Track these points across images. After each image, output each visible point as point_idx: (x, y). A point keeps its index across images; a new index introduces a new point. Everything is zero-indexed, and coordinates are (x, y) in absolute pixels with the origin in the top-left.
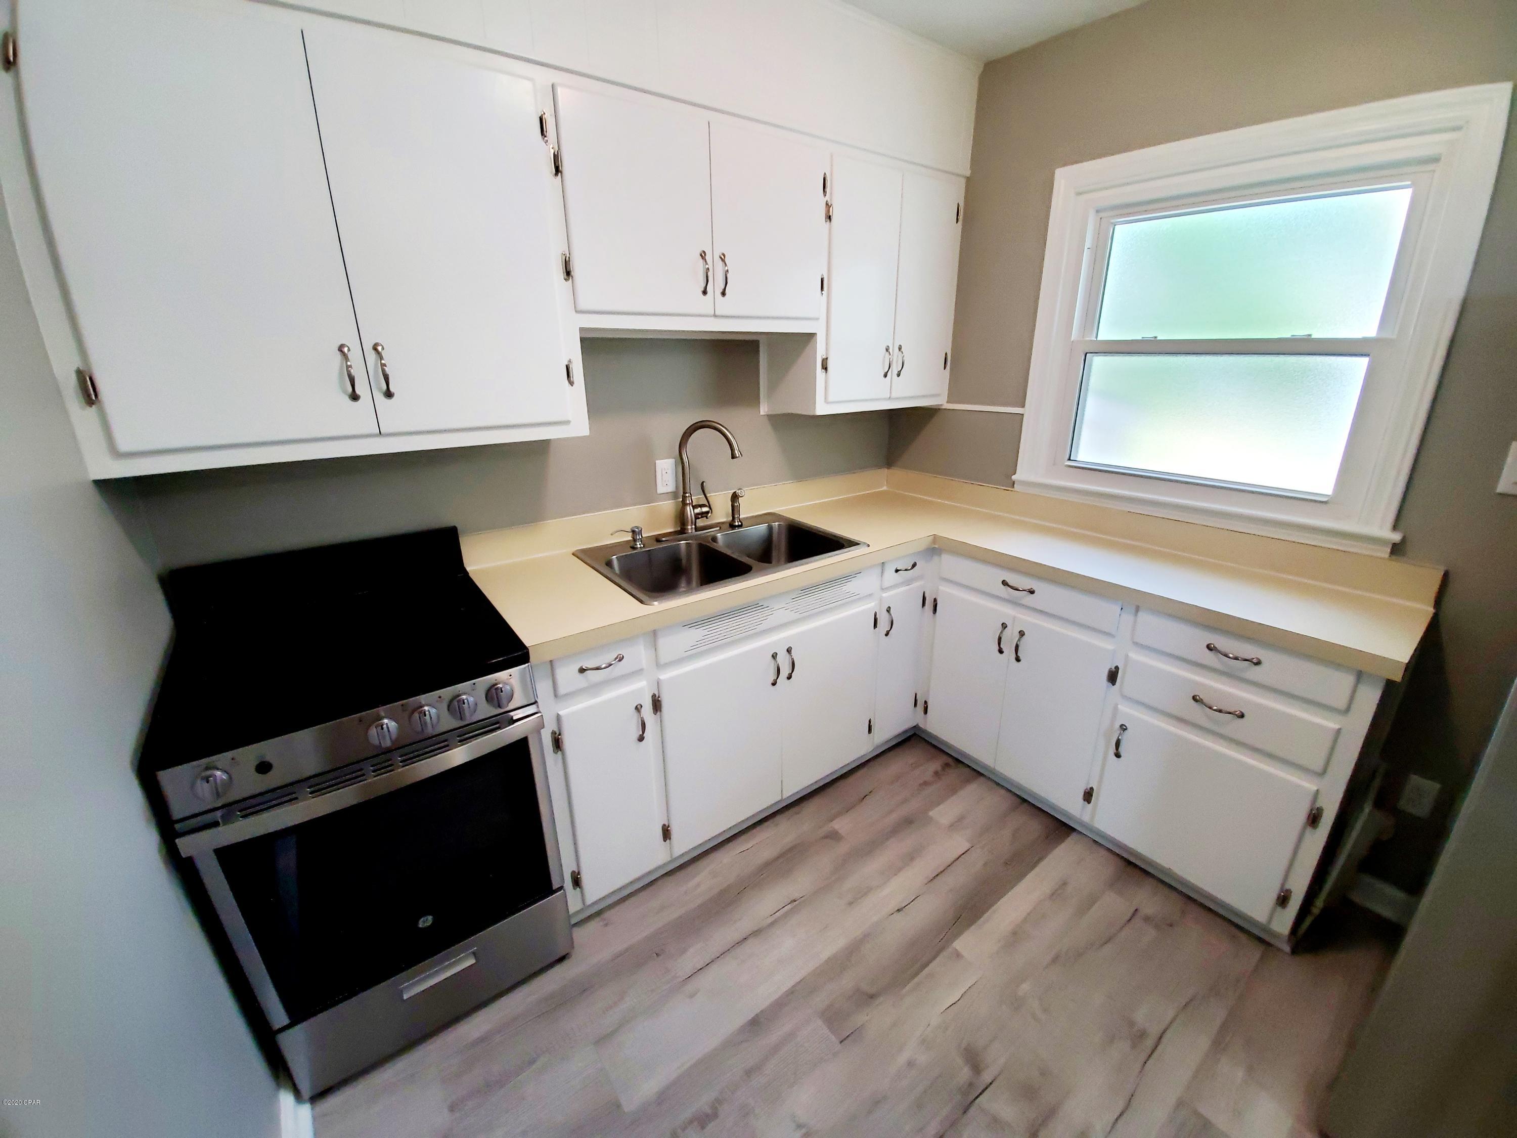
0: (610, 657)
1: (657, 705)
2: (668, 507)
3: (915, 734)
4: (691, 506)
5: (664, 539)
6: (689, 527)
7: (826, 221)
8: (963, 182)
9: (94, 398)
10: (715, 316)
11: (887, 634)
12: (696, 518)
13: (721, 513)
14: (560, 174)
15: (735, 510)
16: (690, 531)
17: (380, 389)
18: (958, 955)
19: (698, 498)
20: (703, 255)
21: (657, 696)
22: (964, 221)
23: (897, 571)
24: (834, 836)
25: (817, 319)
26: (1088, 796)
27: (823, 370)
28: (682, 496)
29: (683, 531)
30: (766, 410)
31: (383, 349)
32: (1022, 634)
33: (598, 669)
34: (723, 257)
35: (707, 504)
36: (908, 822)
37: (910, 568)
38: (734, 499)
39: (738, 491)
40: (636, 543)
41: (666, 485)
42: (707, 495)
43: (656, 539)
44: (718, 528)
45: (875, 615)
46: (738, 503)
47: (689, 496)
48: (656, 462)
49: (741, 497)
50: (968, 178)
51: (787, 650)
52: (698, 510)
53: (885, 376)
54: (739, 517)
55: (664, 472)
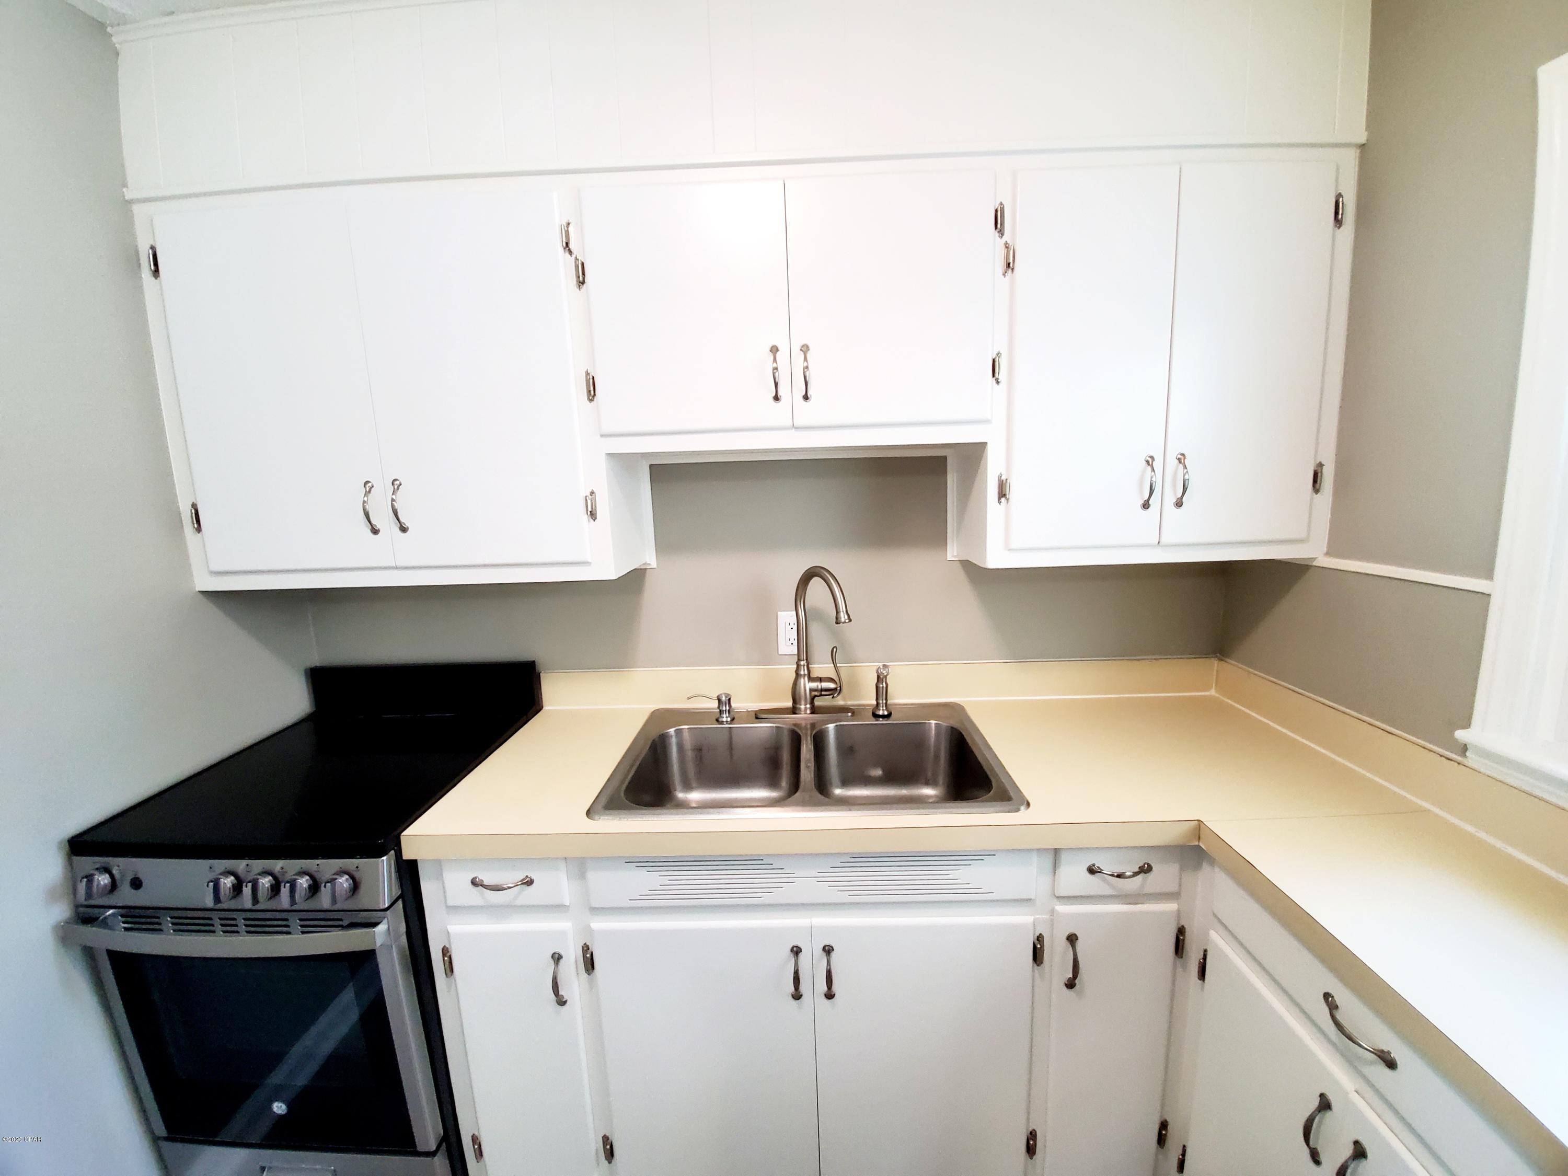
0: (516, 876)
1: (589, 961)
4: (806, 678)
5: (765, 716)
6: (802, 707)
7: (1004, 274)
8: (1350, 159)
10: (796, 427)
11: (1070, 985)
12: (815, 695)
14: (583, 285)
15: (880, 693)
16: (803, 712)
17: (397, 524)
19: (823, 668)
20: (774, 352)
21: (591, 950)
22: (1356, 221)
23: (1095, 872)
25: (987, 422)
27: (1002, 500)
29: (795, 708)
30: (956, 554)
32: (1359, 1150)
33: (497, 887)
34: (805, 346)
35: (836, 678)
37: (1132, 873)
38: (878, 677)
39: (881, 667)
40: (722, 715)
41: (792, 644)
42: (838, 665)
43: (756, 714)
44: (850, 714)
45: (1038, 940)
46: (884, 683)
47: (806, 664)
48: (777, 613)
49: (886, 677)
50: (1362, 146)
51: (824, 949)
52: (814, 685)
53: (1146, 505)
54: (886, 703)
55: (789, 628)
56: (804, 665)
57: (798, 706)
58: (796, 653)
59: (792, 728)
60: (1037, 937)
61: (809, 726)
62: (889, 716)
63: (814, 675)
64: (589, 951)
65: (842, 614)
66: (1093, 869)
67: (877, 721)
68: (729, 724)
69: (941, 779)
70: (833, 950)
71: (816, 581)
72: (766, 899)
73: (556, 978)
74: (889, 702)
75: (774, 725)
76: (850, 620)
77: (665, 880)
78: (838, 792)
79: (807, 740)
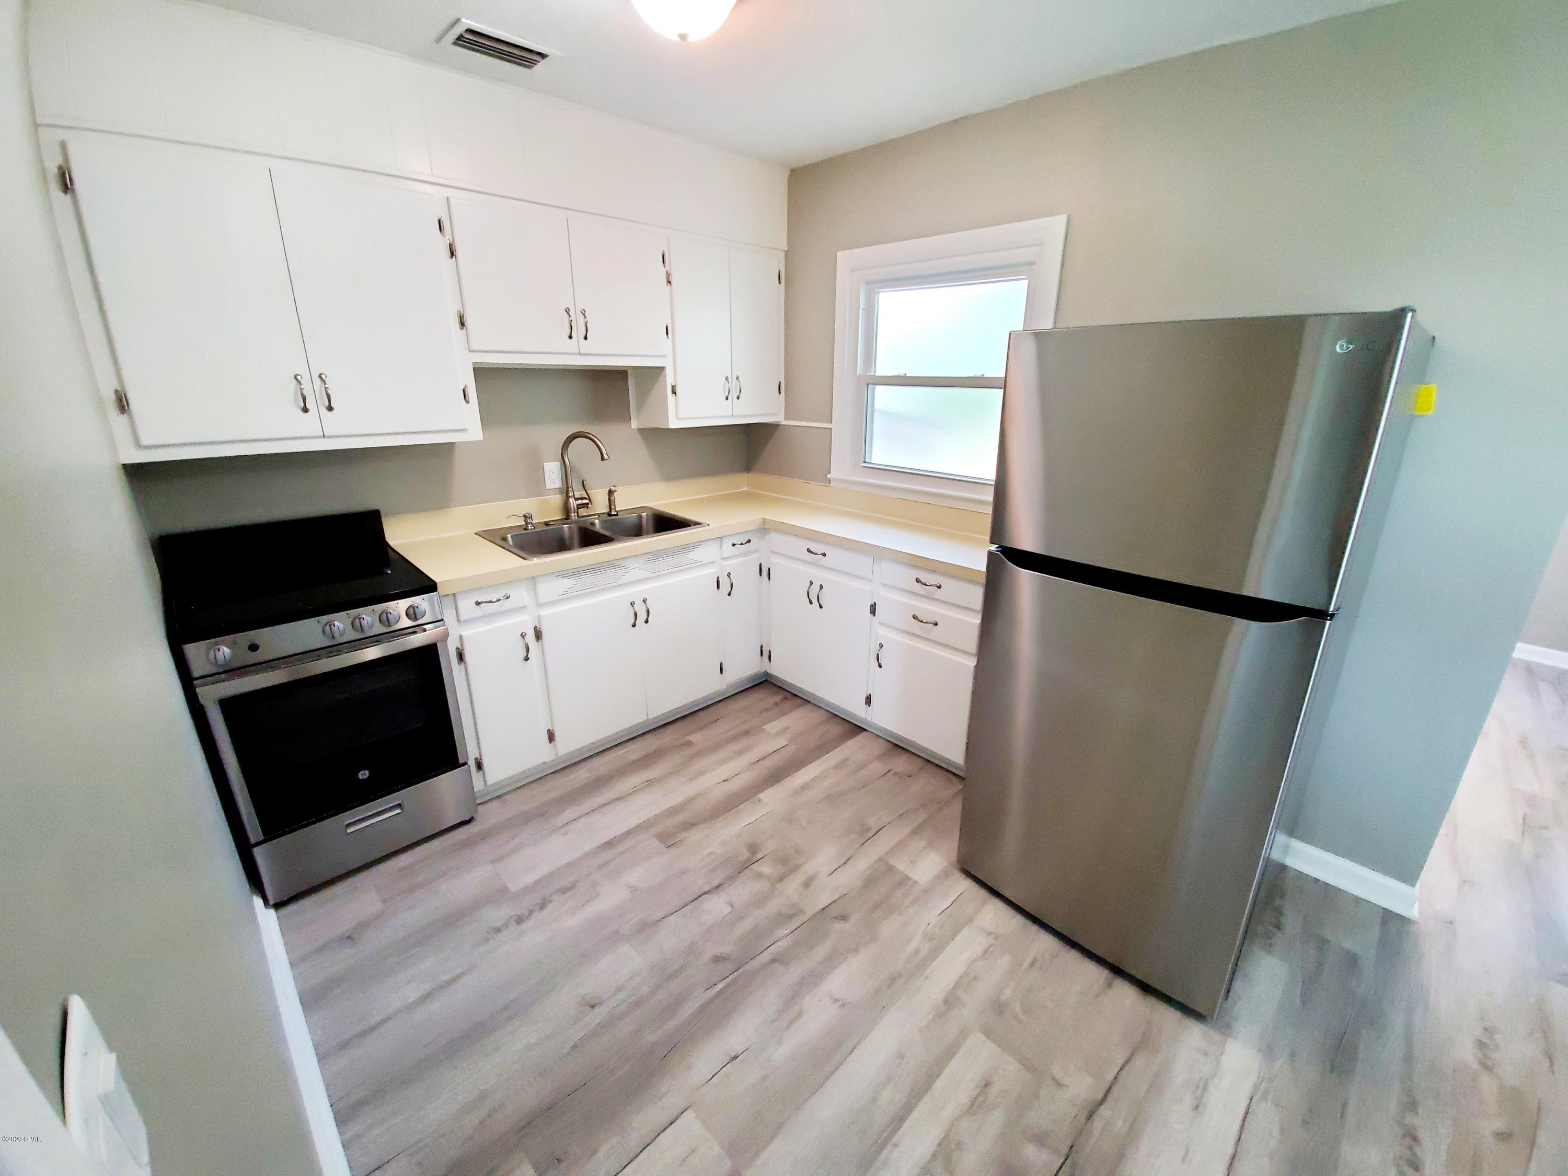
0: (500, 595)
1: (538, 635)
2: (556, 500)
3: (766, 680)
4: (573, 498)
5: (551, 523)
6: (573, 514)
7: (667, 285)
8: (783, 255)
9: (126, 408)
10: (580, 354)
11: (729, 594)
12: (578, 508)
13: (600, 505)
14: (454, 256)
15: (611, 503)
16: (573, 518)
17: (323, 405)
18: (760, 800)
19: (579, 493)
20: (567, 311)
21: (538, 628)
22: (786, 283)
23: (734, 545)
24: (689, 744)
25: (665, 356)
26: (868, 700)
27: (674, 395)
28: (566, 491)
29: (568, 517)
30: (636, 425)
31: (326, 377)
32: (821, 587)
33: (491, 602)
34: (583, 312)
35: (587, 497)
36: (747, 733)
38: (610, 493)
40: (528, 525)
42: (587, 491)
43: (545, 523)
46: (613, 497)
48: (543, 464)
49: (614, 493)
50: (786, 251)
51: (644, 600)
52: (578, 502)
53: (727, 398)
54: (614, 509)
55: (555, 472)
56: (571, 491)
60: (718, 577)
62: (617, 515)
65: (605, 456)
67: (613, 517)
70: (648, 600)
71: (579, 440)
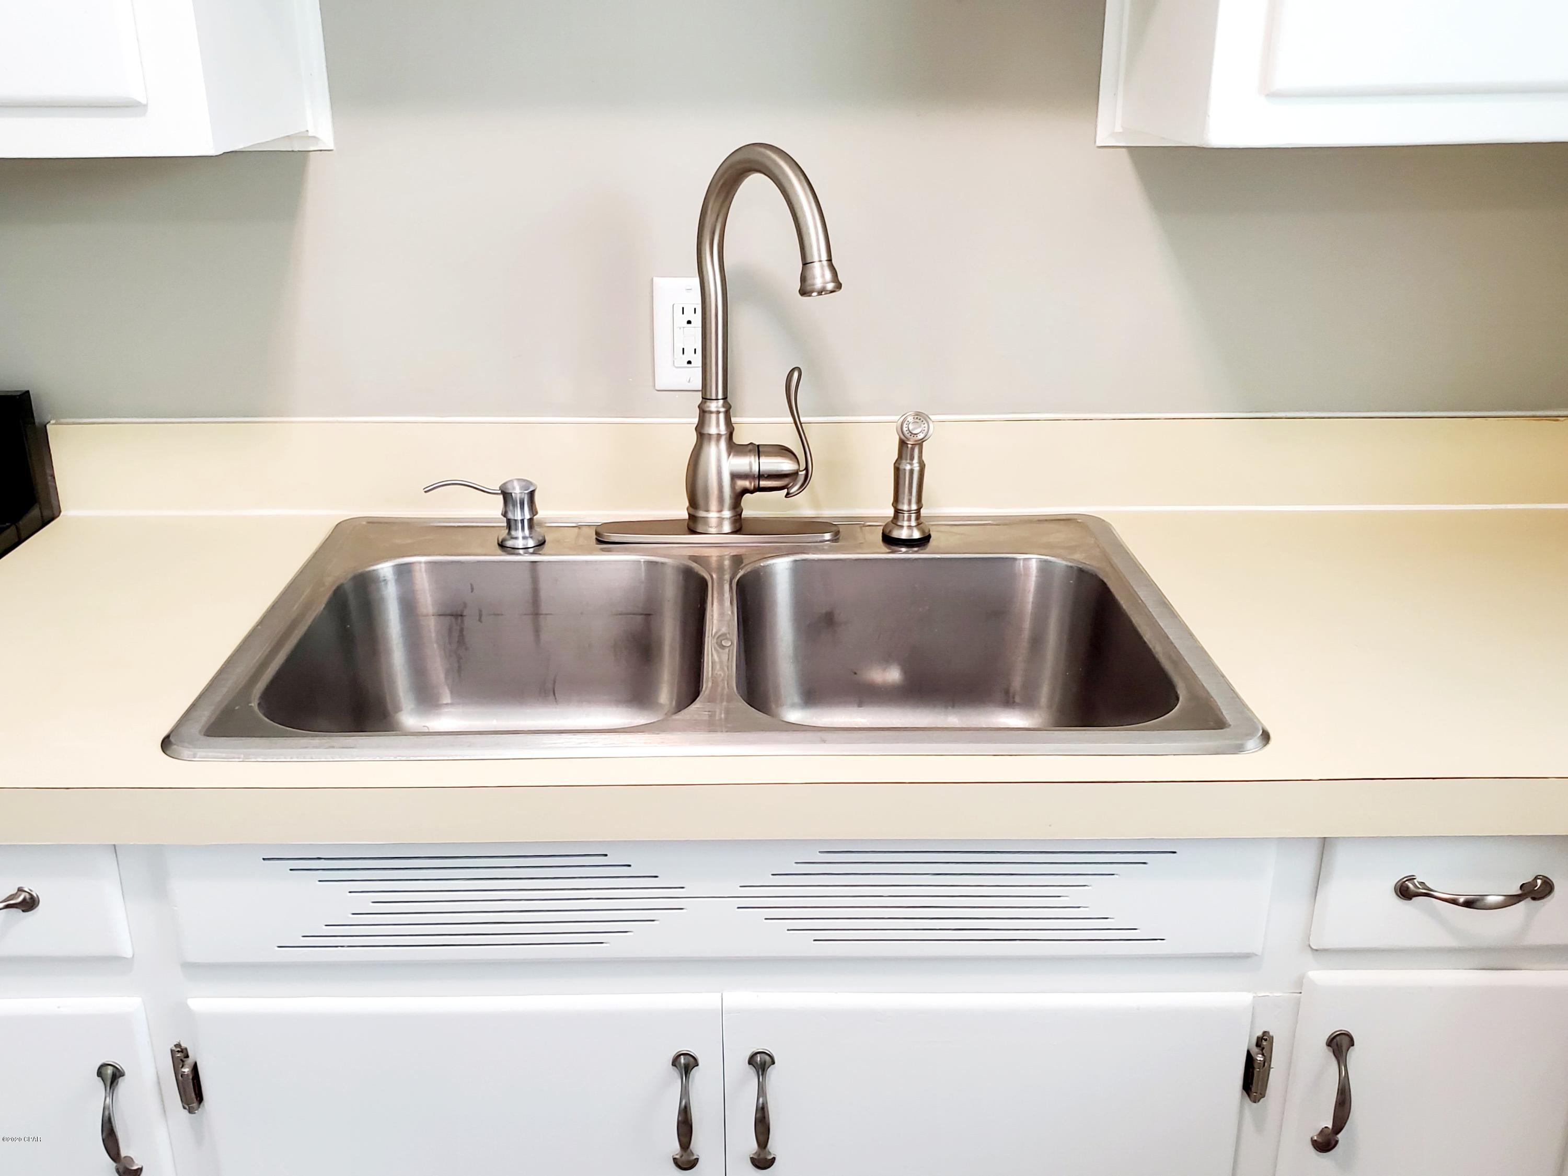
4: (723, 445)
11: (1322, 1143)
15: (901, 485)
23: (1412, 894)
28: (701, 407)
37: (1501, 898)
38: (903, 443)
39: (910, 419)
40: (513, 533)
41: (689, 362)
42: (802, 419)
43: (597, 533)
44: (827, 536)
45: (1258, 1045)
46: (916, 461)
47: (722, 410)
48: (652, 280)
49: (920, 443)
51: (751, 1061)
52: (745, 463)
54: (918, 511)
55: (682, 320)
56: (718, 412)
57: (702, 514)
58: (698, 385)
59: (684, 565)
60: (1258, 1038)
61: (727, 563)
62: (924, 541)
63: (739, 439)
64: (190, 1061)
65: (817, 266)
66: (1408, 887)
67: (893, 552)
68: (533, 553)
69: (1045, 692)
70: (773, 1063)
71: (755, 184)
72: (615, 946)
73: (110, 1119)
74: (923, 512)
75: (642, 558)
76: (839, 286)
77: (365, 903)
78: (794, 715)
79: (721, 594)
